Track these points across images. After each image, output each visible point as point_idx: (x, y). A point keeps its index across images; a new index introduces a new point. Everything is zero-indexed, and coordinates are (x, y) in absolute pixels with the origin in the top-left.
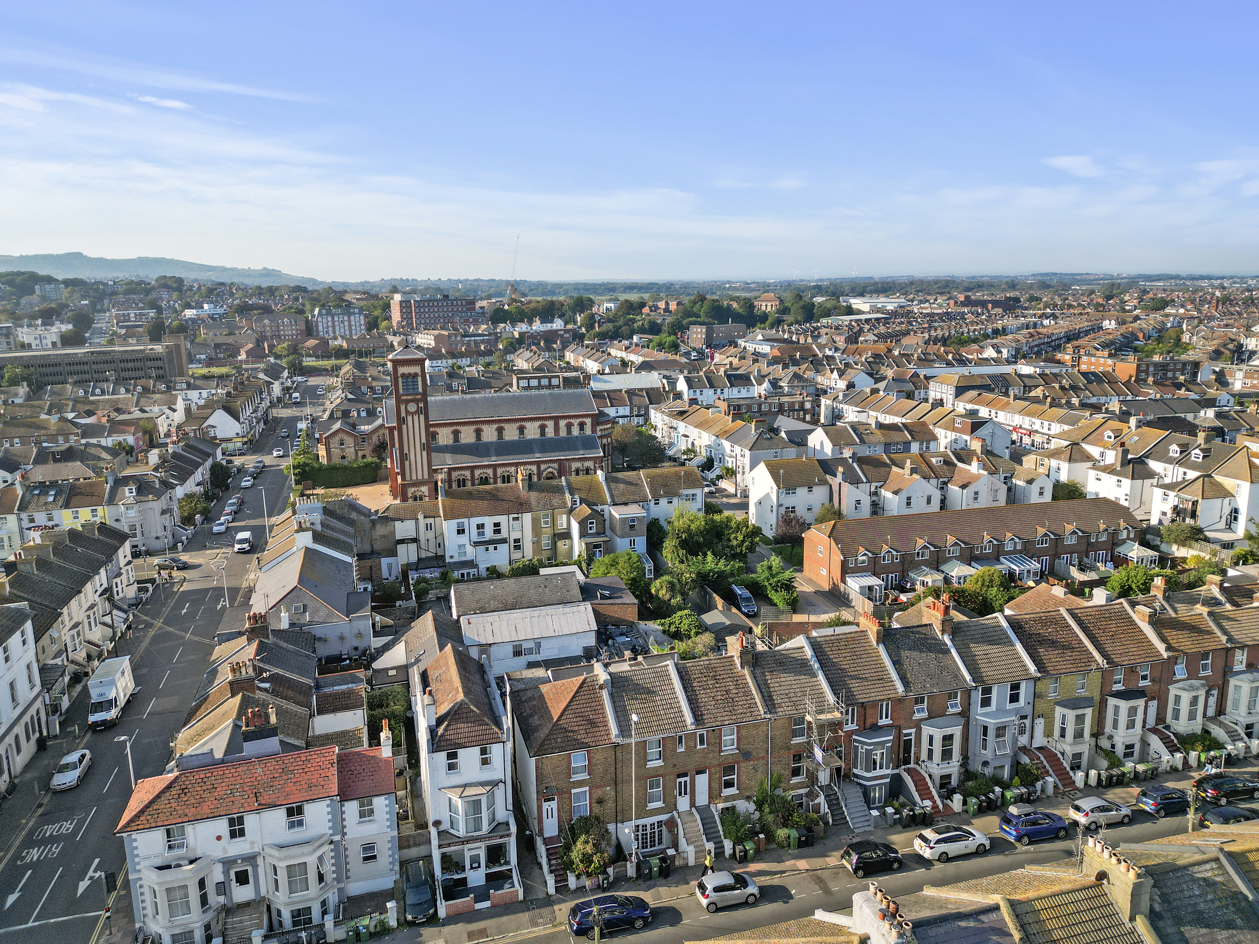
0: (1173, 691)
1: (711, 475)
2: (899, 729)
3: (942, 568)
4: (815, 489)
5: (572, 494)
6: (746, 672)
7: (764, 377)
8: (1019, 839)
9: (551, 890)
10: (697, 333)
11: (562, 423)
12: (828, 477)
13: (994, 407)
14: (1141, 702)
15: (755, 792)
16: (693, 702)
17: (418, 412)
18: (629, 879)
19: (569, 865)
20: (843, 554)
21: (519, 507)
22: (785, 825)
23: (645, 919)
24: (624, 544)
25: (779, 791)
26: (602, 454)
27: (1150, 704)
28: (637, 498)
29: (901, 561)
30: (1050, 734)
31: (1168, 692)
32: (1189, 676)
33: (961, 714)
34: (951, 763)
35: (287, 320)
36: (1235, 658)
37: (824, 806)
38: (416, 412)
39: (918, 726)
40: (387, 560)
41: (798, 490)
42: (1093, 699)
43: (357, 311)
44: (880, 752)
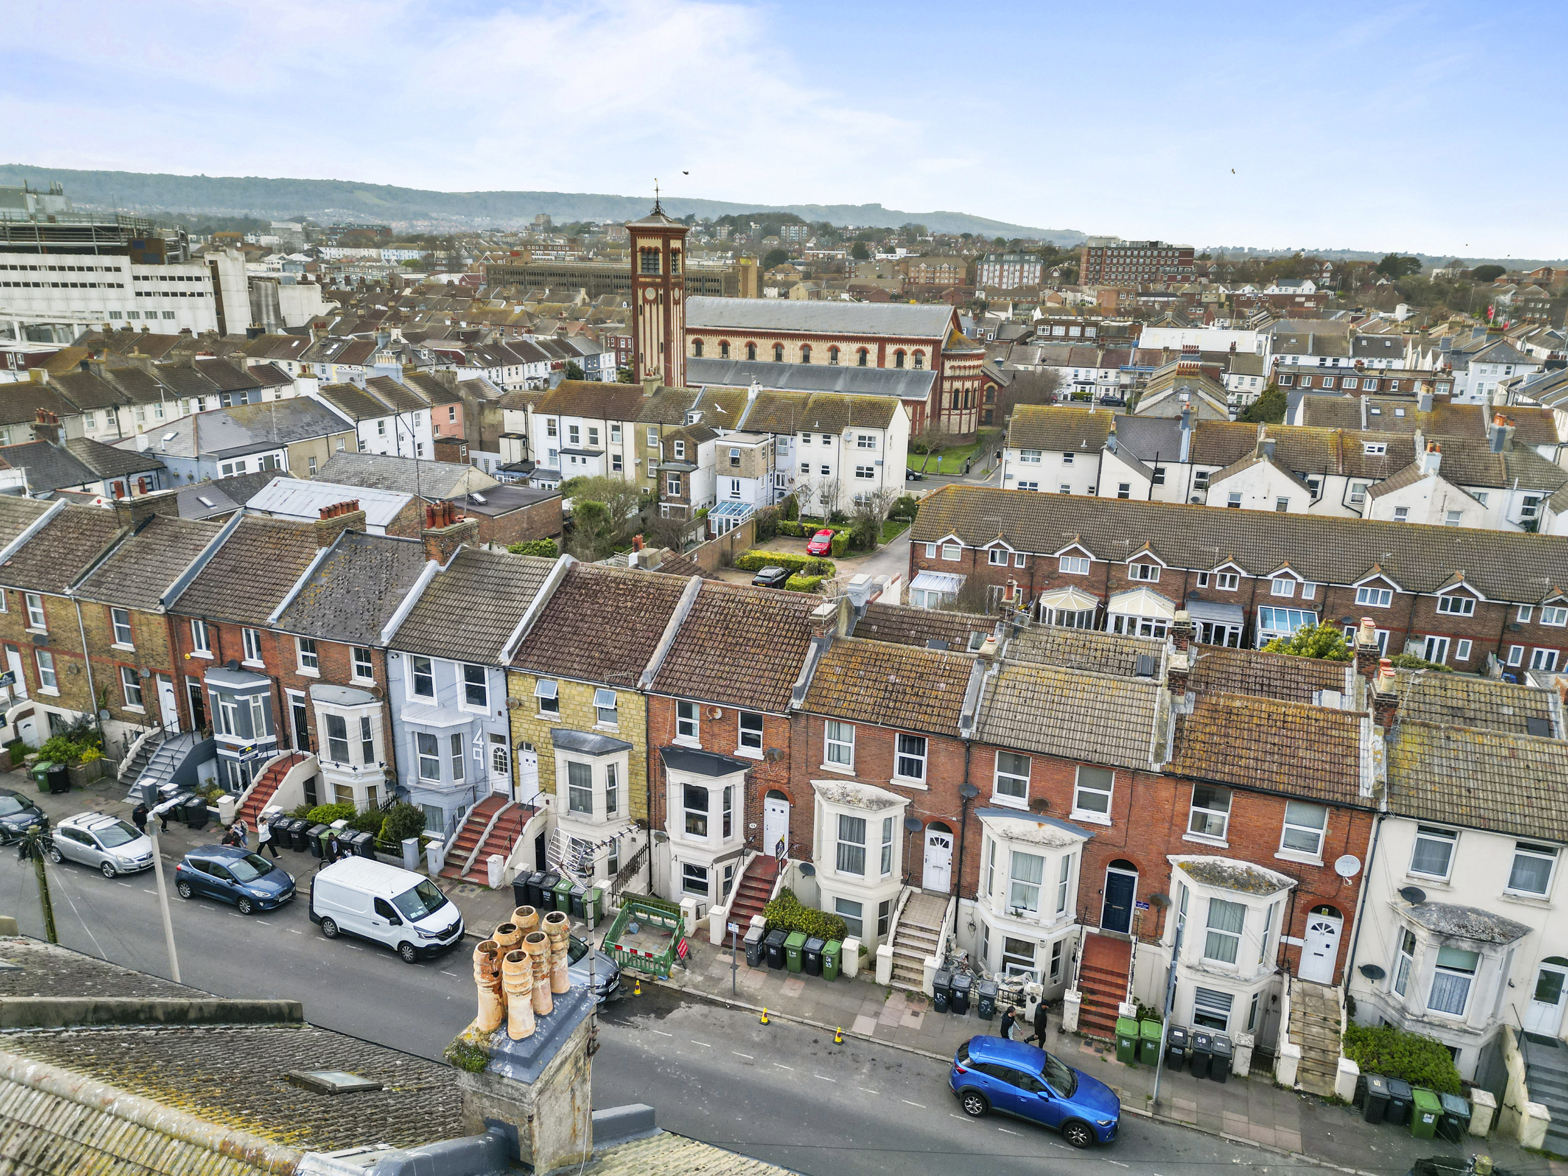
2: (277, 682)
4: (1077, 458)
5: (696, 409)
6: (119, 534)
11: (890, 349)
17: (657, 300)
24: (724, 486)
25: (105, 715)
26: (927, 397)
27: (769, 803)
28: (779, 428)
29: (1029, 568)
30: (548, 787)
31: (812, 791)
32: (860, 775)
33: (374, 691)
34: (344, 767)
35: (946, 265)
36: (997, 774)
37: (131, 755)
38: (655, 301)
39: (306, 688)
40: (486, 455)
41: (1046, 456)
42: (628, 746)
43: (1033, 258)
44: (230, 706)
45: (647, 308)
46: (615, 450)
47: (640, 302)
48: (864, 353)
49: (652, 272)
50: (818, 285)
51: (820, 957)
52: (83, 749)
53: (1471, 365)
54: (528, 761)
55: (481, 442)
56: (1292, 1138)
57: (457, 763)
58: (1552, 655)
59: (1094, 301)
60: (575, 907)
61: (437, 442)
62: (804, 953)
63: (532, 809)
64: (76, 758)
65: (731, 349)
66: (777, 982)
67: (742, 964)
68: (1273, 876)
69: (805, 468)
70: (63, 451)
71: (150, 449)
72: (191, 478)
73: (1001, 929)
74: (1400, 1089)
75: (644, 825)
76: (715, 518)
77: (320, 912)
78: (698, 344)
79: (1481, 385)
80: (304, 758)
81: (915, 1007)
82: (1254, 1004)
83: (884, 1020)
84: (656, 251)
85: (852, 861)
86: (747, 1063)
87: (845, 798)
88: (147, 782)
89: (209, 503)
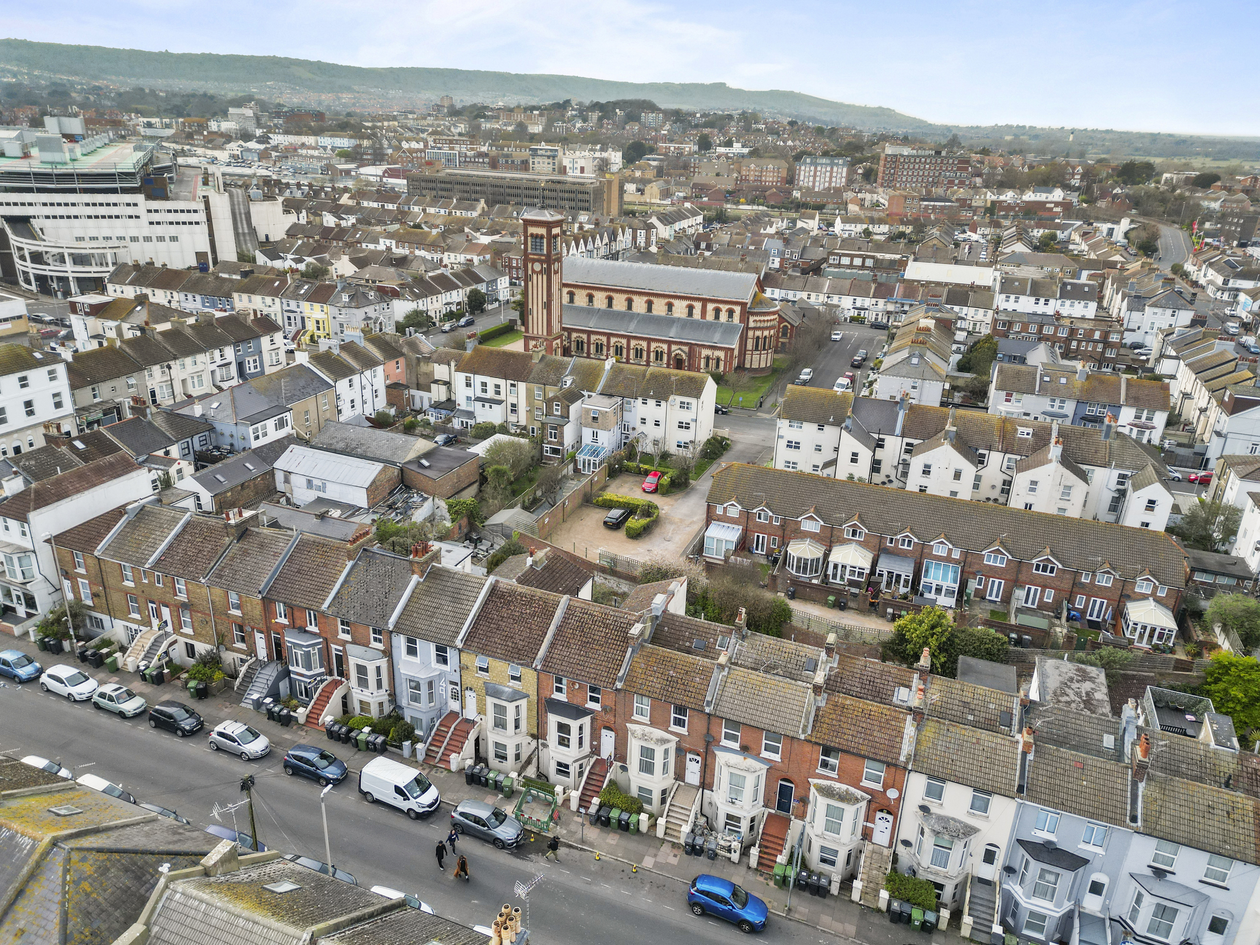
2: (326, 641)
3: (836, 549)
5: (569, 375)
6: (228, 542)
11: (710, 307)
16: (170, 549)
20: (712, 498)
24: (587, 434)
25: (222, 648)
26: (735, 346)
27: (604, 732)
28: (627, 393)
29: (782, 526)
30: (481, 711)
31: (626, 730)
32: (653, 723)
33: (384, 652)
34: (366, 692)
35: (771, 166)
36: (724, 730)
37: (241, 675)
38: (541, 272)
39: (344, 646)
40: (421, 393)
41: (806, 425)
42: (527, 696)
43: (841, 162)
44: (299, 652)
45: (535, 276)
46: (512, 400)
47: (530, 272)
48: (691, 308)
49: (538, 252)
50: (668, 182)
51: (628, 824)
52: (213, 672)
53: (1147, 308)
54: (471, 699)
55: (418, 384)
56: (851, 929)
57: (431, 694)
58: (1102, 603)
59: (886, 203)
60: (497, 787)
61: (388, 387)
62: (619, 821)
63: (473, 723)
64: (211, 678)
65: (595, 299)
66: (604, 835)
67: (587, 823)
68: (859, 793)
69: (643, 421)
70: (150, 423)
71: (203, 415)
72: (232, 436)
73: (724, 809)
74: (906, 908)
75: (535, 737)
76: (580, 458)
77: (365, 788)
78: (572, 295)
79: (1153, 323)
80: (342, 683)
81: (676, 851)
82: (849, 855)
83: (660, 859)
84: (542, 237)
85: (647, 768)
86: (588, 883)
87: (644, 737)
88: (255, 696)
89: (251, 467)
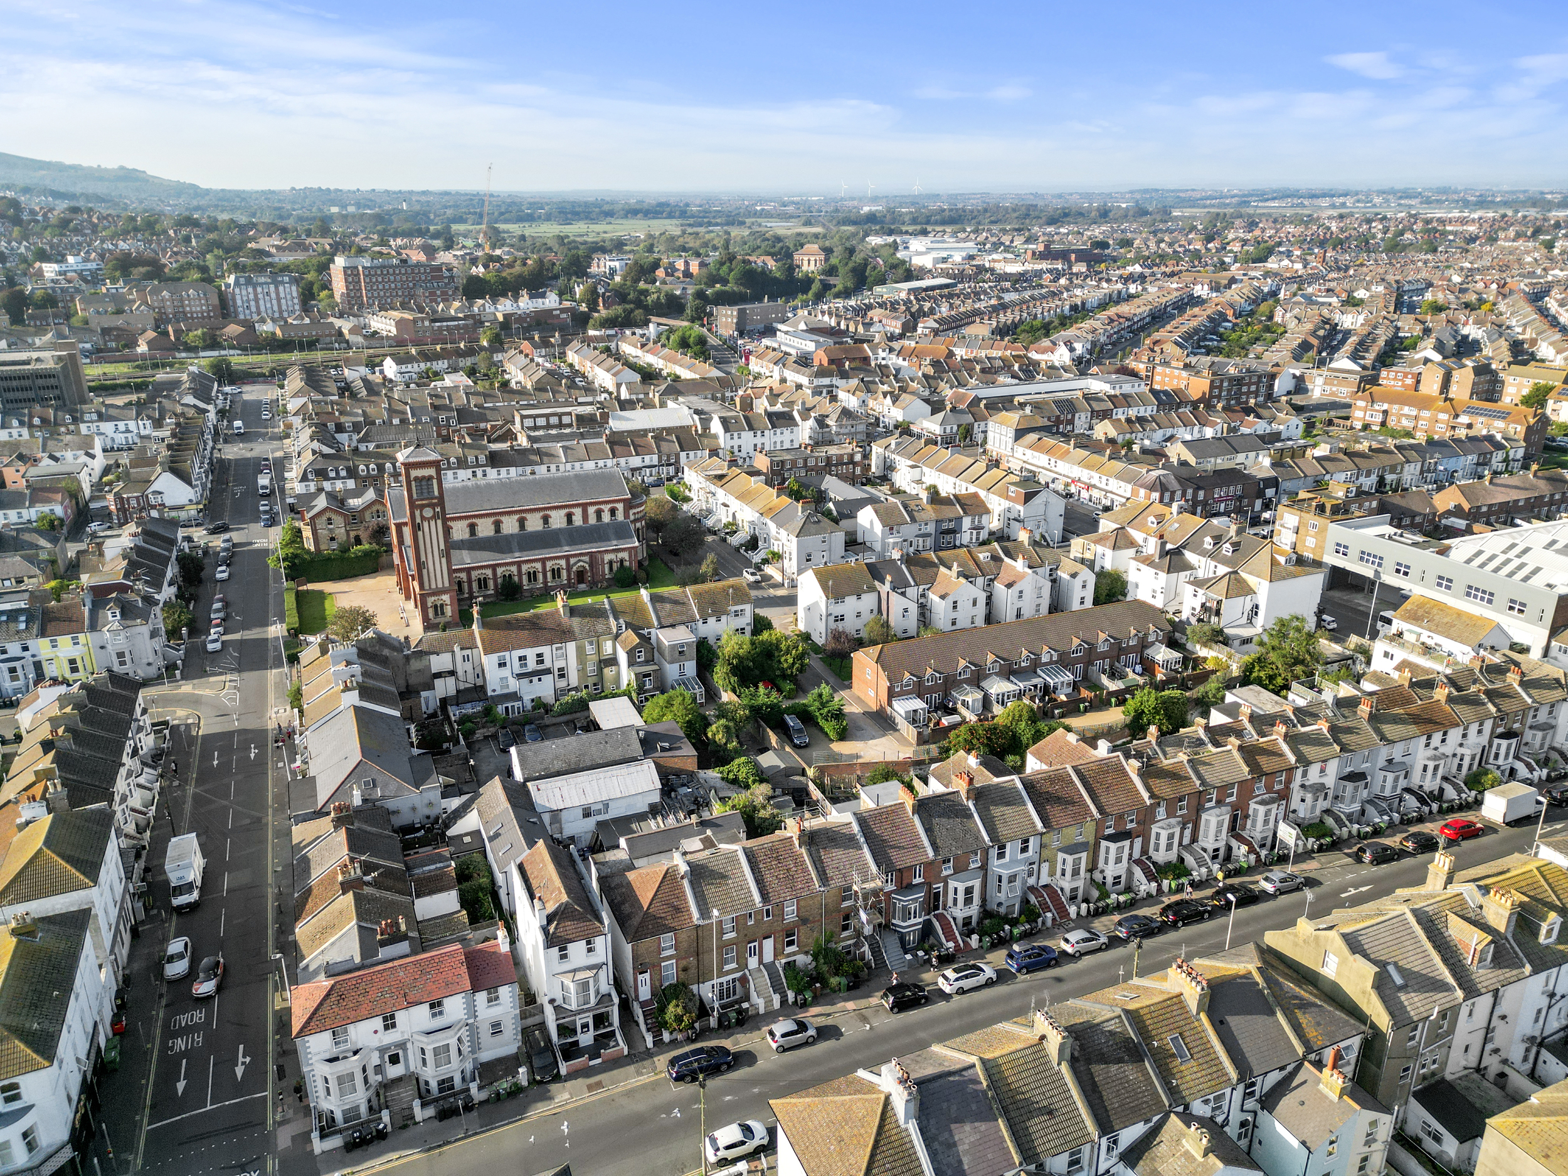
0: (1155, 829)
1: (756, 558)
2: (930, 885)
3: (984, 684)
4: (863, 596)
5: (616, 619)
6: (803, 850)
7: (809, 410)
8: (1019, 970)
9: (650, 1044)
10: (726, 316)
11: (591, 510)
12: (876, 583)
13: (1053, 455)
14: (1127, 843)
15: (811, 948)
16: (760, 882)
17: (435, 517)
18: (711, 1030)
19: (664, 1025)
20: (890, 680)
21: (563, 635)
22: (836, 974)
23: (728, 1064)
24: (674, 670)
26: (637, 543)
27: (1136, 841)
28: (685, 618)
29: (944, 682)
30: (1053, 874)
31: (1150, 831)
32: (1169, 816)
33: (980, 868)
35: (192, 292)
38: (433, 517)
39: (945, 881)
41: (847, 599)
43: (286, 279)
45: (426, 524)
46: (559, 664)
47: (418, 520)
48: (569, 517)
49: (426, 495)
54: (1044, 869)
63: (1049, 885)
65: (478, 528)
68: (1274, 795)
73: (1212, 847)
75: (1090, 871)
80: (942, 914)
84: (430, 478)
